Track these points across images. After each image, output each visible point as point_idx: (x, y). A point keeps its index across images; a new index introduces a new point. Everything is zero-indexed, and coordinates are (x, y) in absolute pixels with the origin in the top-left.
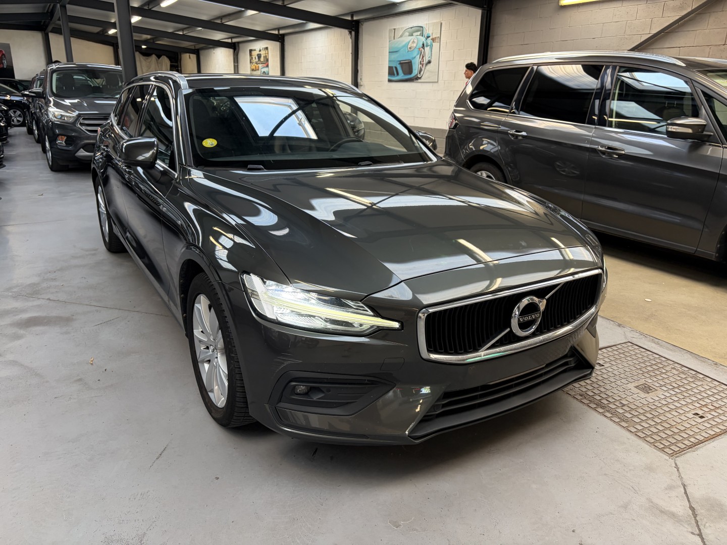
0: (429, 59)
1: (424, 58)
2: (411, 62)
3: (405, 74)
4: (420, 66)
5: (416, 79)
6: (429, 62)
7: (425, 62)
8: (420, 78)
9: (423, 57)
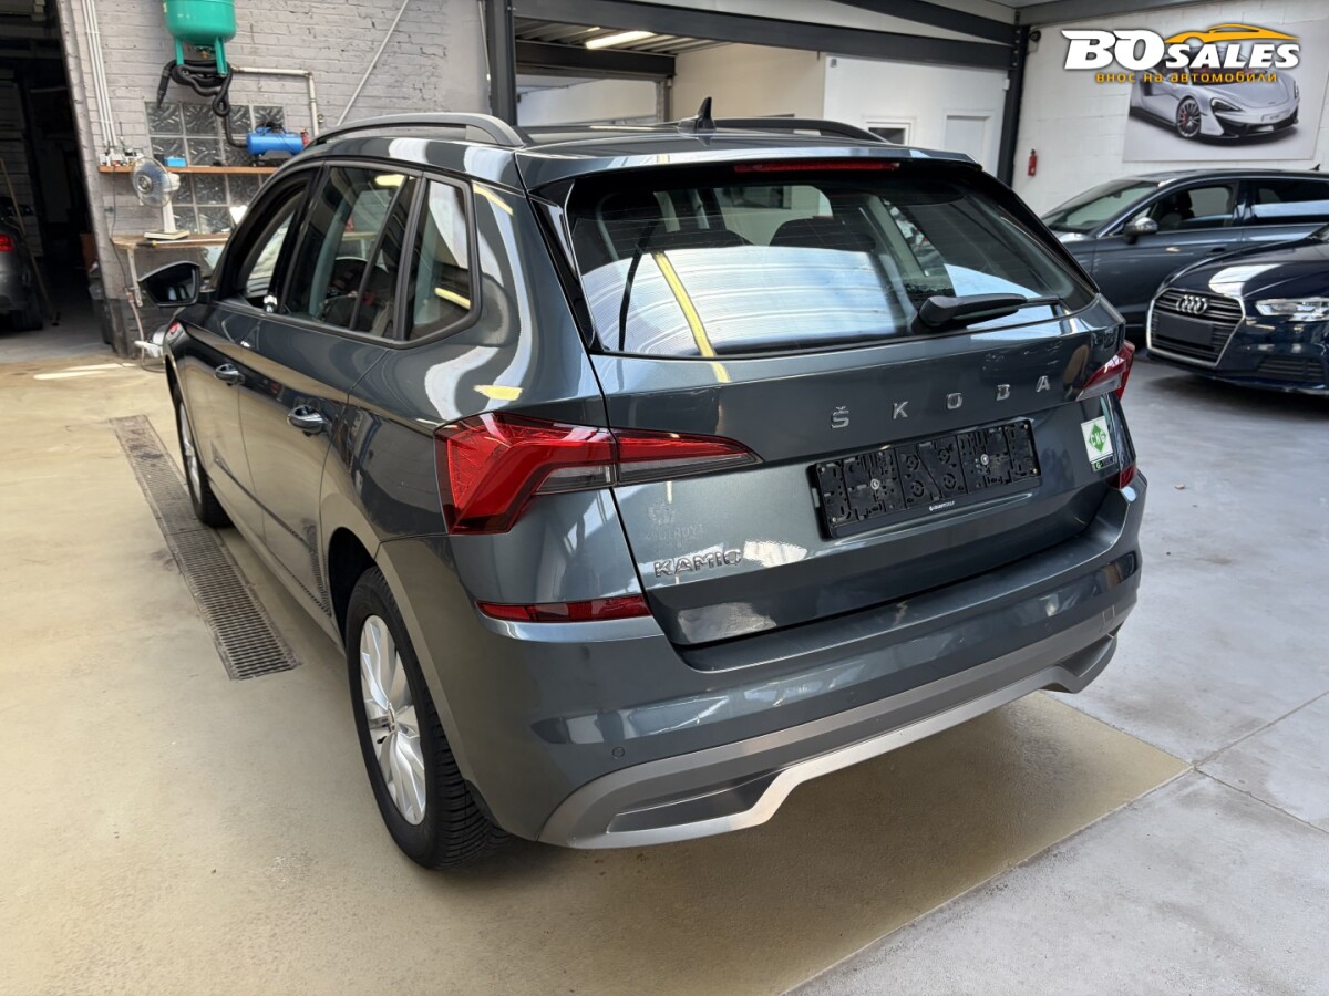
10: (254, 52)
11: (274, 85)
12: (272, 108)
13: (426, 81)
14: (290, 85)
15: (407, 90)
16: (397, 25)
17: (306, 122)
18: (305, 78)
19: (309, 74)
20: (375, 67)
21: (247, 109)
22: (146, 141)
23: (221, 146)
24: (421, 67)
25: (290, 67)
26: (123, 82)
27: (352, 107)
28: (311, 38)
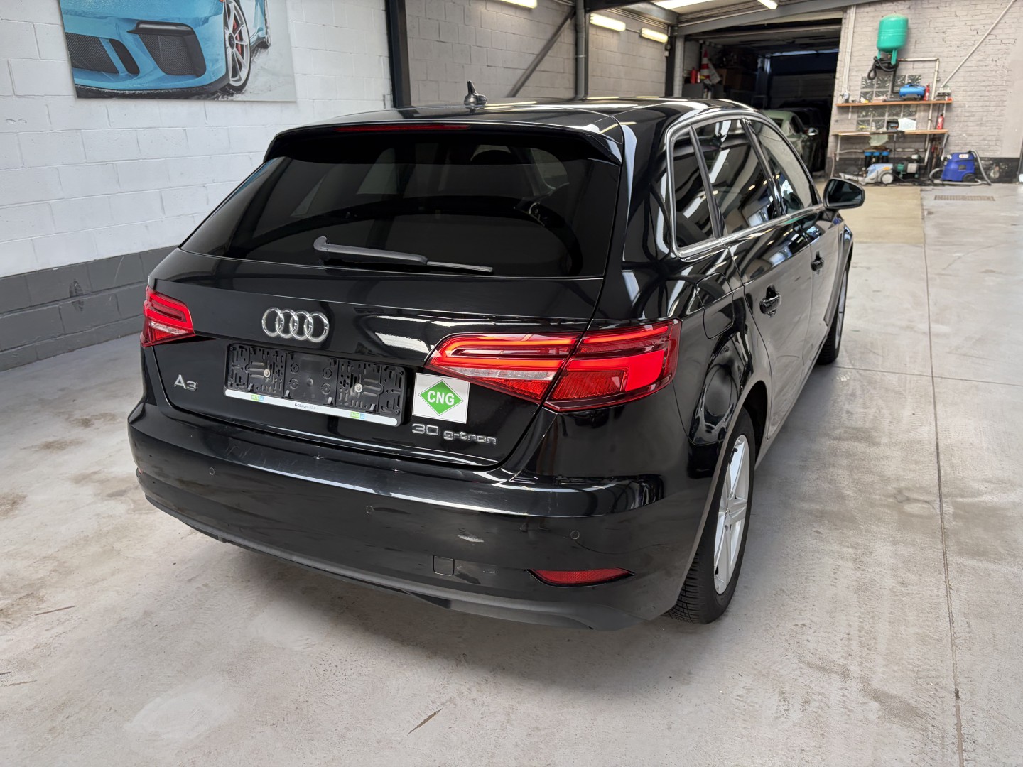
0: (261, 34)
1: (244, 30)
2: (192, 32)
3: (169, 69)
4: (230, 51)
5: (224, 90)
6: (262, 44)
7: (246, 42)
8: (240, 89)
9: (237, 25)
10: (914, 52)
11: (921, 65)
12: (916, 76)
13: (1000, 56)
14: (927, 65)
15: (989, 61)
16: (991, 31)
17: (931, 80)
18: (936, 60)
19: (938, 59)
20: (973, 53)
21: (905, 76)
22: (859, 93)
23: (889, 93)
24: (999, 50)
25: (930, 57)
26: (856, 69)
27: (957, 71)
28: (943, 43)
